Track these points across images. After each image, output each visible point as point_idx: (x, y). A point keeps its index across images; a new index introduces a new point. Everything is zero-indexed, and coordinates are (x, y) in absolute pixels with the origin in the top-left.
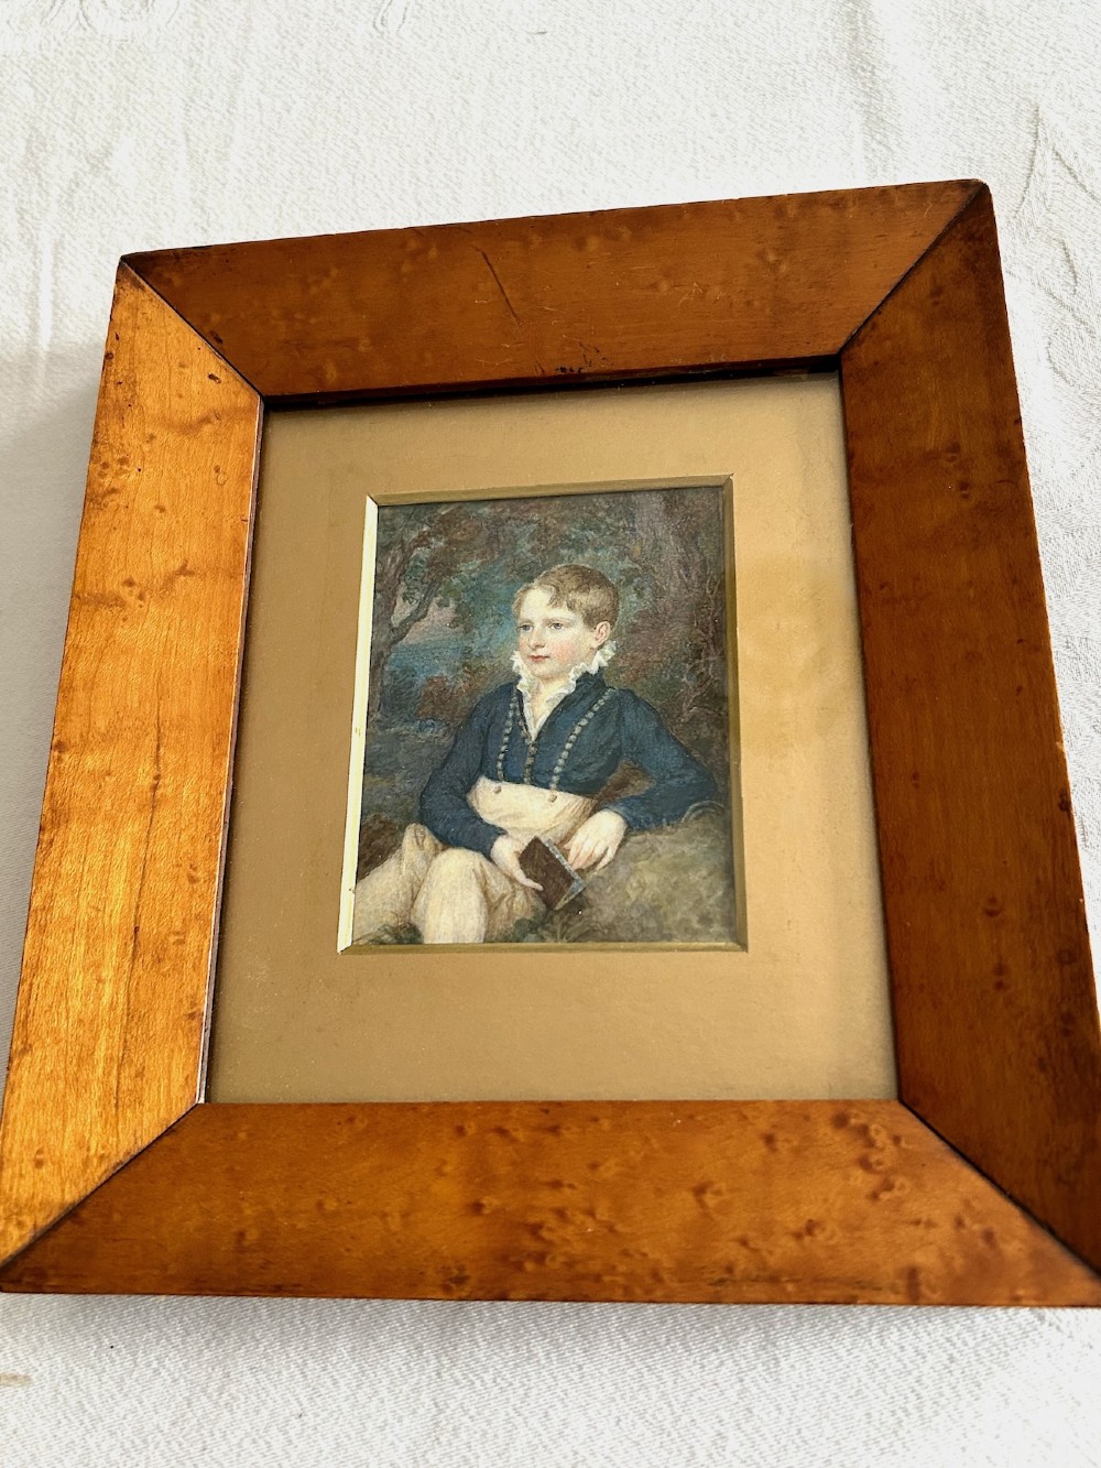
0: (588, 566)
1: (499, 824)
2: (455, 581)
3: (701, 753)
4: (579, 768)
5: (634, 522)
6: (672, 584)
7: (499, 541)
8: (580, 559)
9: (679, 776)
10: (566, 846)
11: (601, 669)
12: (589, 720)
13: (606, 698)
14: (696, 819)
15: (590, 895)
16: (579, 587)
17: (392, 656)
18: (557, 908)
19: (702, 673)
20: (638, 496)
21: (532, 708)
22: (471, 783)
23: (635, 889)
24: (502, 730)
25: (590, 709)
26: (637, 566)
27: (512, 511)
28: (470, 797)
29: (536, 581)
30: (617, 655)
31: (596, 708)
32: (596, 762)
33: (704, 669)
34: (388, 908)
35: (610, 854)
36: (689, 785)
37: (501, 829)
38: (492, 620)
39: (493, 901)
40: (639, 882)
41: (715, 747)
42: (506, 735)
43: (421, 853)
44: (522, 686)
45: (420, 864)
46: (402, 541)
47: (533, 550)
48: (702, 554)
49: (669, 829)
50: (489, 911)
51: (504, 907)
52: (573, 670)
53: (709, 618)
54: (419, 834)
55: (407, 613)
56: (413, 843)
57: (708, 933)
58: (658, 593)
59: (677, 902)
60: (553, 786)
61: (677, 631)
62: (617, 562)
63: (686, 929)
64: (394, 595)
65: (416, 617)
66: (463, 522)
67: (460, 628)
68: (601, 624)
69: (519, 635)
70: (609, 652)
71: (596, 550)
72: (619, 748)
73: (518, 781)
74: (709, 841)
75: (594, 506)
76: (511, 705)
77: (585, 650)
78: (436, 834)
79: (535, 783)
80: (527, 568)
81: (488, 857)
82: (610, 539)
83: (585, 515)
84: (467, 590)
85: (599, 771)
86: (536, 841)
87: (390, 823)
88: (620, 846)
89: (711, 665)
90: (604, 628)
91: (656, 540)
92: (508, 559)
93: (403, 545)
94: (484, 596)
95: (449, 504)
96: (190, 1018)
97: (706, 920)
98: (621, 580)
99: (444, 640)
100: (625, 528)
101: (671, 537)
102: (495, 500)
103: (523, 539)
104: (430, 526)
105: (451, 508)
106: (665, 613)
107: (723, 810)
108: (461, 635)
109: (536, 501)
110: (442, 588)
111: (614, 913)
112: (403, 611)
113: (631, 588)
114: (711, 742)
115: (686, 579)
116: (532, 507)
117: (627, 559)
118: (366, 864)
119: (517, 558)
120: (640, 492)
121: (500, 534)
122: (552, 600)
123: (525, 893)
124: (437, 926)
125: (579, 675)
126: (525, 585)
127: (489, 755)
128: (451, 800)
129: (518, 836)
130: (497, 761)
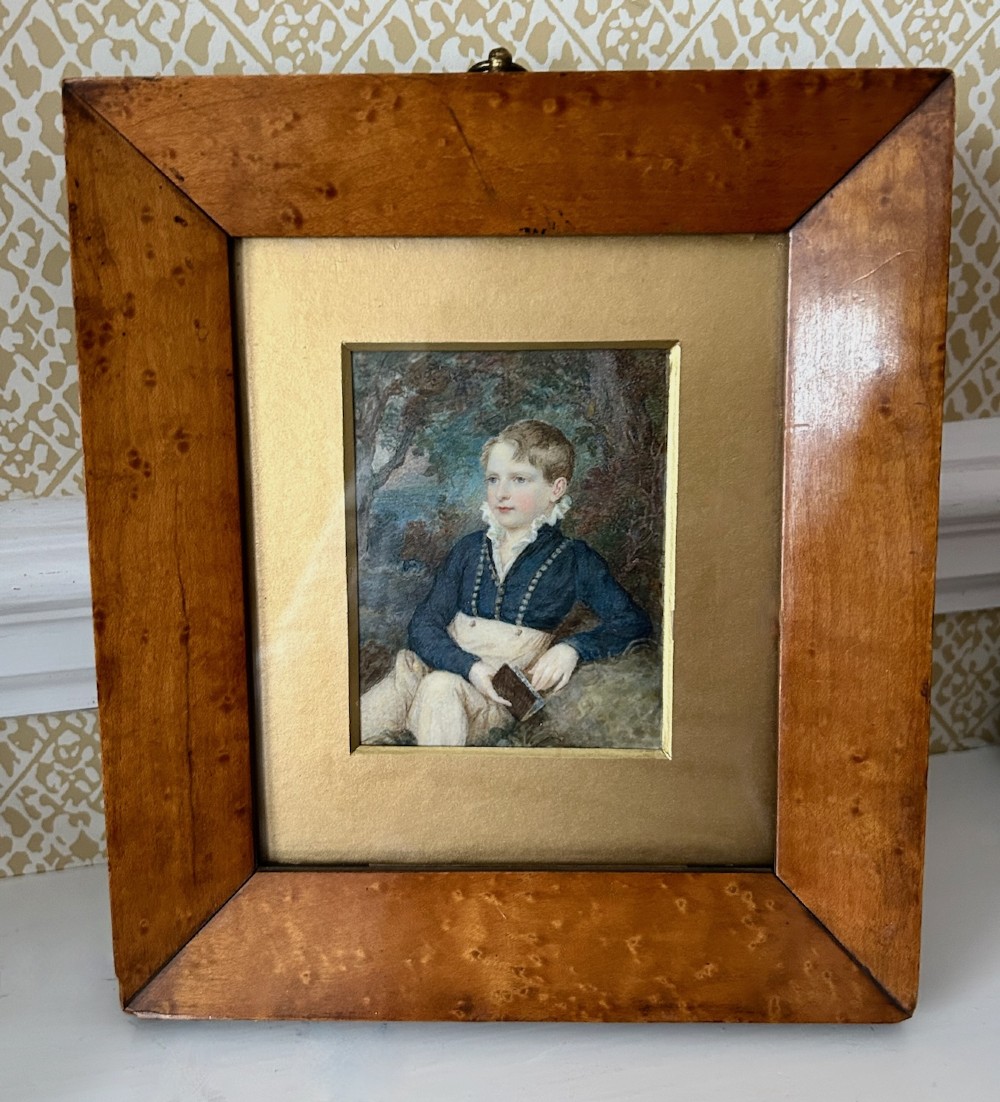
0: (547, 423)
1: (474, 652)
2: (428, 431)
3: (641, 599)
4: (540, 607)
5: (589, 381)
6: (622, 444)
7: (466, 394)
9: (622, 617)
10: (530, 672)
11: (558, 521)
12: (549, 566)
13: (562, 547)
14: (634, 652)
15: (549, 710)
16: (540, 443)
17: (375, 501)
18: (524, 719)
19: (644, 528)
20: (593, 354)
21: (500, 554)
22: (449, 618)
23: (584, 708)
24: (475, 572)
25: (550, 557)
26: (591, 425)
27: (478, 362)
28: (450, 629)
29: (501, 436)
30: (572, 509)
31: (554, 556)
32: (554, 603)
33: (646, 525)
34: (387, 716)
35: (565, 679)
36: (630, 625)
37: (476, 657)
38: (462, 471)
39: (472, 713)
40: (588, 701)
41: (652, 594)
42: (479, 577)
43: (411, 674)
44: (491, 535)
45: (411, 683)
46: (377, 389)
47: (498, 405)
48: (648, 416)
49: (612, 660)
50: (469, 722)
51: (480, 718)
52: (534, 521)
53: (652, 478)
54: (408, 659)
55: (386, 460)
56: (405, 665)
57: (640, 742)
58: (609, 452)
59: (617, 718)
60: (519, 622)
61: (624, 489)
62: (573, 420)
63: (624, 739)
64: (373, 441)
65: (396, 463)
66: (433, 372)
67: (435, 477)
68: (560, 479)
69: (487, 488)
70: (566, 505)
71: (554, 407)
72: (574, 592)
73: (490, 617)
74: (644, 670)
75: (553, 362)
76: (482, 551)
77: (545, 504)
78: (424, 659)
79: (504, 618)
80: (492, 422)
81: (466, 678)
82: (567, 396)
83: (545, 371)
84: (439, 441)
85: (556, 610)
86: (505, 667)
87: (384, 648)
88: (573, 673)
89: (652, 522)
90: (561, 483)
91: (608, 401)
92: (475, 412)
93: (378, 392)
94: (455, 447)
95: (419, 352)
96: (241, 812)
97: (639, 732)
98: (577, 438)
99: (420, 487)
100: (580, 387)
101: (622, 398)
102: (461, 352)
103: (488, 393)
104: (403, 375)
105: (421, 356)
106: (614, 472)
107: (656, 646)
108: (436, 484)
109: (500, 354)
110: (416, 437)
111: (568, 725)
112: (382, 456)
113: (585, 445)
114: (649, 589)
115: (633, 441)
116: (495, 361)
117: (582, 418)
118: (367, 681)
119: (483, 411)
120: (594, 350)
121: (467, 386)
122: (516, 455)
123: (498, 708)
124: (428, 732)
125: (540, 526)
126: (491, 438)
127: (464, 594)
128: (434, 631)
129: (491, 662)
130: (471, 599)
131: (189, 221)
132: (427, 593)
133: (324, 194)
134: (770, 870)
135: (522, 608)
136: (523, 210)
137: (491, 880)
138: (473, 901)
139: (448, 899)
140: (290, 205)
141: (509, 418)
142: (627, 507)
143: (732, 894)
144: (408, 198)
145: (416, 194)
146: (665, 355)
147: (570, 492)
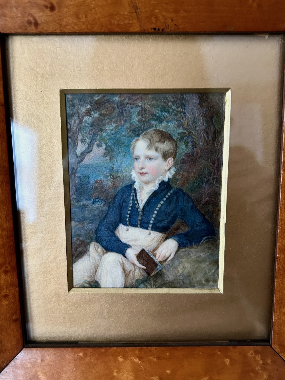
0: (164, 130)
1: (128, 243)
2: (104, 134)
3: (209, 217)
4: (160, 221)
5: (185, 109)
6: (201, 141)
7: (123, 116)
8: (160, 126)
9: (200, 226)
10: (155, 252)
11: (169, 179)
13: (171, 192)
14: (206, 243)
15: (164, 271)
16: (160, 140)
17: (78, 170)
18: (152, 275)
19: (211, 183)
20: (187, 95)
21: (140, 195)
22: (116, 226)
23: (181, 269)
24: (128, 204)
25: (165, 197)
27: (129, 99)
28: (116, 232)
29: (141, 137)
31: (167, 196)
32: (167, 219)
33: (212, 181)
34: (86, 274)
35: (172, 256)
36: (204, 230)
37: (129, 245)
38: (122, 154)
39: (127, 272)
40: (183, 266)
41: (215, 215)
42: (130, 207)
43: (97, 254)
44: (136, 186)
45: (97, 258)
46: (78, 113)
47: (139, 121)
48: (214, 127)
49: (195, 246)
50: (125, 276)
51: (131, 275)
52: (157, 180)
53: (216, 158)
54: (96, 246)
55: (84, 149)
56: (94, 249)
57: (208, 285)
58: (194, 145)
59: (197, 274)
60: (149, 228)
61: (202, 163)
62: (177, 129)
63: (200, 284)
64: (77, 140)
65: (89, 150)
66: (106, 104)
67: (108, 158)
68: (169, 159)
69: (134, 163)
70: (173, 172)
71: (168, 122)
72: (176, 214)
73: (135, 226)
74: (210, 251)
75: (167, 99)
76: (132, 194)
77: (163, 171)
78: (103, 247)
79: (142, 227)
80: (136, 130)
81: (124, 256)
82: (174, 117)
83: (163, 104)
84: (110, 139)
85: (168, 223)
86: (143, 250)
87: (84, 241)
88: (176, 253)
89: (215, 179)
90: (171, 161)
91: (194, 119)
92: (128, 125)
93: (79, 115)
94: (118, 142)
95: (99, 94)
96: (15, 320)
97: (207, 281)
98: (178, 138)
99: (101, 163)
100: (181, 112)
101: (201, 118)
102: (121, 94)
103: (134, 115)
104: (91, 106)
105: (100, 96)
106: (197, 155)
107: (216, 240)
108: (109, 161)
109: (140, 95)
110: (98, 137)
111: (173, 277)
112: (80, 148)
113: (183, 142)
114: (213, 212)
115: (207, 139)
116: (138, 98)
117: (181, 128)
118: (76, 257)
119: (132, 124)
120: (188, 93)
121: (124, 111)
122: (148, 147)
123: (139, 270)
124: (106, 282)
125: (160, 182)
126: (136, 138)
127: (123, 215)
128: (108, 233)
129: (136, 248)
130: (126, 217)
132: (105, 215)
133: (49, 9)
134: (268, 344)
135: (151, 222)
136: (152, 18)
137: (137, 351)
138: (128, 361)
139: (116, 360)
140: (31, 15)
141: (145, 128)
142: (203, 172)
143: (251, 356)
144: (93, 11)
145: (97, 9)
146: (223, 96)
147: (175, 165)
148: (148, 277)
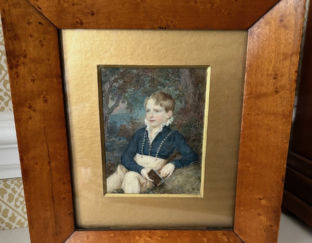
0: (166, 92)
1: (142, 166)
2: (127, 95)
3: (196, 149)
4: (163, 152)
5: (180, 78)
6: (190, 100)
7: (139, 83)
8: (164, 90)
9: (189, 155)
10: (160, 172)
11: (169, 125)
12: (166, 139)
13: (171, 133)
14: (193, 166)
15: (166, 183)
16: (164, 99)
17: (110, 118)
18: (158, 186)
19: (197, 127)
20: (182, 70)
21: (150, 135)
22: (135, 155)
23: (176, 182)
24: (142, 141)
25: (166, 136)
26: (180, 93)
27: (143, 72)
28: (135, 158)
29: (151, 97)
30: (174, 121)
31: (168, 136)
32: (168, 150)
33: (197, 126)
34: (115, 185)
35: (171, 174)
36: (191, 157)
38: (138, 108)
39: (142, 184)
40: (178, 180)
41: (199, 148)
42: (143, 142)
43: (122, 172)
44: (148, 128)
45: (123, 175)
46: (109, 81)
47: (150, 86)
48: (199, 90)
49: (186, 168)
50: (141, 186)
51: (144, 185)
52: (162, 125)
53: (200, 111)
54: (121, 167)
55: (113, 104)
56: (120, 169)
57: (194, 192)
58: (186, 103)
59: (187, 185)
60: (156, 156)
61: (191, 114)
62: (175, 92)
63: (189, 191)
64: (108, 98)
65: (116, 105)
66: (128, 75)
67: (129, 110)
68: (170, 111)
69: (146, 114)
70: (172, 120)
72: (174, 147)
73: (147, 155)
74: (195, 171)
75: (168, 72)
76: (145, 134)
77: (165, 119)
78: (126, 168)
79: (151, 155)
80: (148, 92)
81: (140, 173)
82: (173, 83)
83: (165, 75)
84: (130, 98)
85: (168, 153)
86: (152, 170)
87: (113, 164)
88: (173, 172)
89: (200, 125)
90: (170, 112)
91: (186, 85)
92: (142, 89)
93: (110, 81)
94: (136, 100)
95: (123, 68)
96: (70, 214)
97: (193, 189)
98: (176, 98)
99: (124, 113)
100: (177, 80)
101: (191, 84)
102: (138, 68)
103: (147, 82)
104: (118, 76)
105: (124, 70)
106: (188, 109)
107: (200, 164)
108: (129, 112)
109: (150, 69)
110: (123, 97)
111: (171, 187)
112: (111, 104)
113: (178, 100)
114: (198, 146)
115: (194, 99)
116: (149, 71)
117: (178, 91)
118: (108, 174)
119: (145, 88)
120: (182, 68)
121: (140, 80)
122: (156, 103)
123: (150, 182)
124: (128, 189)
125: (163, 126)
126: (148, 97)
127: (139, 147)
128: (129, 159)
129: (148, 169)
130: (141, 149)
131: (44, 24)
132: (127, 147)
133: (90, 15)
134: (232, 230)
135: (157, 152)
136: (159, 21)
137: (148, 232)
138: (142, 239)
139: (134, 238)
140: (78, 18)
141: (154, 91)
142: (192, 120)
143: (220, 237)
144: (120, 16)
145: (122, 15)
146: (205, 70)
147: (173, 115)
148: (155, 187)
